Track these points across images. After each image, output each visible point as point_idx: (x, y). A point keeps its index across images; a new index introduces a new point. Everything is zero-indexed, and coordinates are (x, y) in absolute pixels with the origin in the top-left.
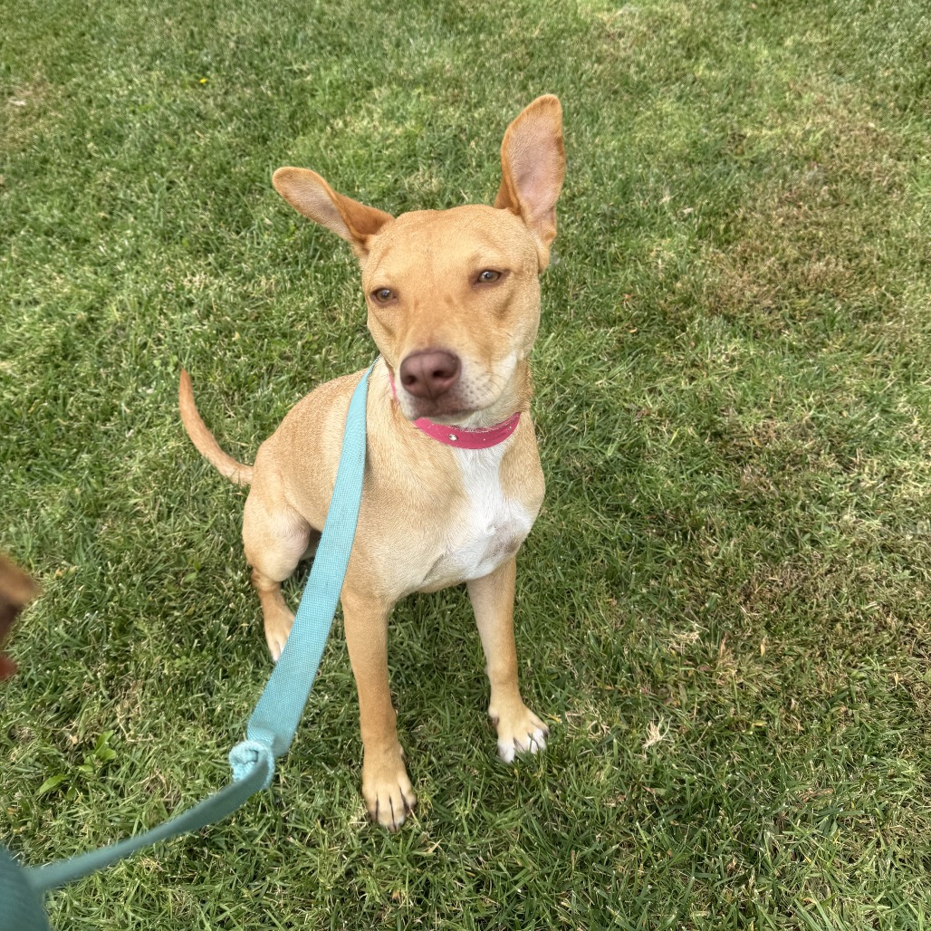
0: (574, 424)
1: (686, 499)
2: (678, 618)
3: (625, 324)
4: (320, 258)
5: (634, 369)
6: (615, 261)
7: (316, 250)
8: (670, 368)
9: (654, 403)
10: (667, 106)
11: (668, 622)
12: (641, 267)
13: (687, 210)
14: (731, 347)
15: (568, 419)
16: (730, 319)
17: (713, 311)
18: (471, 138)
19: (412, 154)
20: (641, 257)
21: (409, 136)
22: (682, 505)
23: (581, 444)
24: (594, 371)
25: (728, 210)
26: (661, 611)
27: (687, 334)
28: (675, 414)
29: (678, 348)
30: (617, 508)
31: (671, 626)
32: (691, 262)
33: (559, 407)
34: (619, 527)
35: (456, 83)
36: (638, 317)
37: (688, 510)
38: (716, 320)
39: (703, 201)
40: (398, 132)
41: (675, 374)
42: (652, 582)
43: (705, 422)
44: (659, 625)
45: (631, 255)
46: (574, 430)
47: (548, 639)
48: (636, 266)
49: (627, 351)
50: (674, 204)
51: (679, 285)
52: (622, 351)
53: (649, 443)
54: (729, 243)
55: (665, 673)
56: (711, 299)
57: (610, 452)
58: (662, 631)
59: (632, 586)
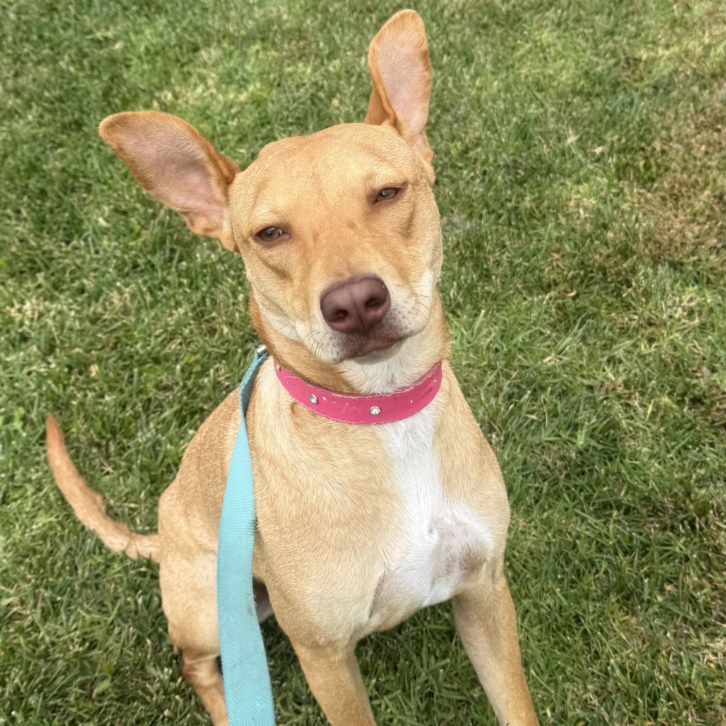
0: (532, 413)
1: (681, 482)
2: (706, 625)
3: (562, 288)
4: (180, 260)
5: (583, 338)
6: (531, 216)
7: (173, 251)
8: (624, 331)
9: (617, 374)
10: (546, 36)
11: (696, 632)
12: (563, 220)
13: (598, 150)
14: (686, 298)
15: (525, 408)
16: (676, 266)
17: (656, 261)
18: (331, 96)
19: (264, 121)
20: (559, 207)
21: (257, 102)
22: (678, 489)
23: (545, 436)
24: (540, 347)
25: (643, 144)
26: (685, 620)
27: (635, 290)
28: (643, 385)
29: (628, 307)
30: (606, 506)
31: (702, 635)
32: (617, 207)
33: (510, 397)
34: (615, 527)
35: (300, 34)
36: (574, 277)
37: (688, 494)
38: (661, 270)
39: (612, 137)
40: (243, 97)
41: (630, 337)
42: (669, 588)
43: (680, 388)
44: (688, 636)
45: (548, 208)
46: (533, 421)
47: (566, 679)
48: (557, 219)
49: (572, 318)
50: (581, 145)
51: (610, 235)
52: (565, 319)
53: (624, 423)
54: (653, 180)
55: (709, 692)
56: (651, 245)
57: (581, 441)
58: (694, 642)
59: (646, 597)
